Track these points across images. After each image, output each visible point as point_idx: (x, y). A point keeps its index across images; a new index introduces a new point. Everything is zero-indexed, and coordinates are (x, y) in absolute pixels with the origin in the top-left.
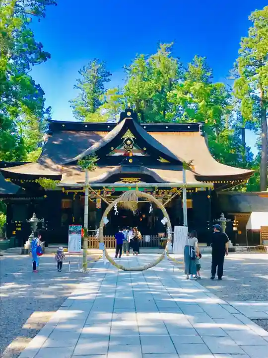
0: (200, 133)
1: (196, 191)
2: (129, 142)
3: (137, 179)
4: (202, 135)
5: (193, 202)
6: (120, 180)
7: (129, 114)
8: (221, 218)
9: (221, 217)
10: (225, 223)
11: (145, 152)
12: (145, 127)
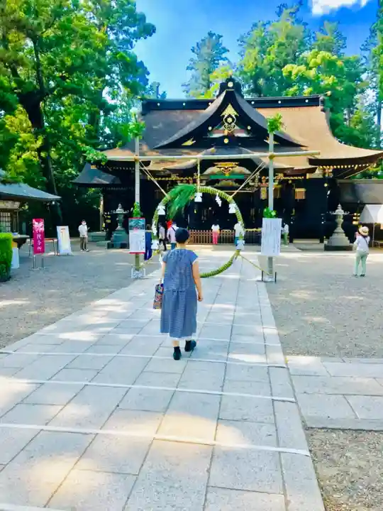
0: (320, 107)
1: (307, 178)
2: (230, 120)
3: (234, 163)
4: (323, 110)
5: (306, 192)
6: (214, 165)
7: (230, 84)
8: (337, 211)
9: (337, 209)
10: (342, 217)
11: (248, 132)
12: (253, 103)
